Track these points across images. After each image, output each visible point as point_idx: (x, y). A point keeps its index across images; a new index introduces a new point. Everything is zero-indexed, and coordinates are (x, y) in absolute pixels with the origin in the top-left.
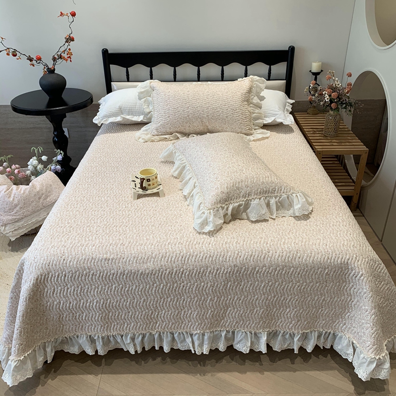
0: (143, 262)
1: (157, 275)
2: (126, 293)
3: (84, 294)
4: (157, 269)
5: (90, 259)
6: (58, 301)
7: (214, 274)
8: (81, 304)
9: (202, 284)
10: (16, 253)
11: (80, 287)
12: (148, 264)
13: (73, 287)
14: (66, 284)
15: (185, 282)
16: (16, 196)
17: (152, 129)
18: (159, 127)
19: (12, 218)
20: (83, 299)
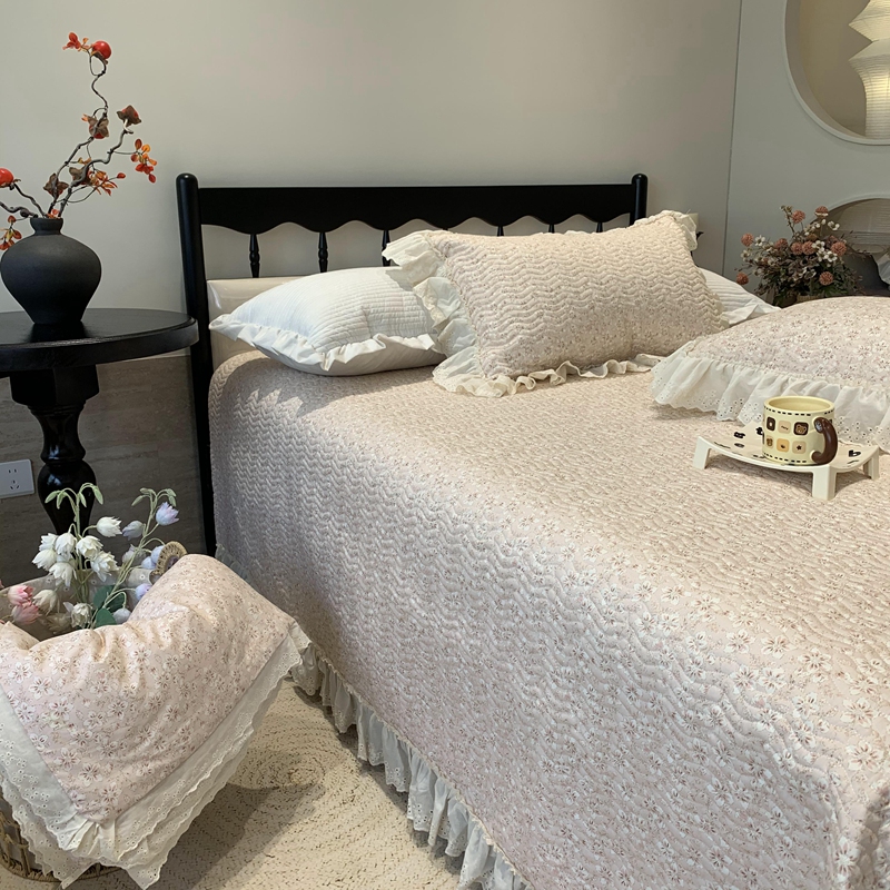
16: (147, 662)
17: (488, 360)
18: (513, 350)
19: (145, 769)
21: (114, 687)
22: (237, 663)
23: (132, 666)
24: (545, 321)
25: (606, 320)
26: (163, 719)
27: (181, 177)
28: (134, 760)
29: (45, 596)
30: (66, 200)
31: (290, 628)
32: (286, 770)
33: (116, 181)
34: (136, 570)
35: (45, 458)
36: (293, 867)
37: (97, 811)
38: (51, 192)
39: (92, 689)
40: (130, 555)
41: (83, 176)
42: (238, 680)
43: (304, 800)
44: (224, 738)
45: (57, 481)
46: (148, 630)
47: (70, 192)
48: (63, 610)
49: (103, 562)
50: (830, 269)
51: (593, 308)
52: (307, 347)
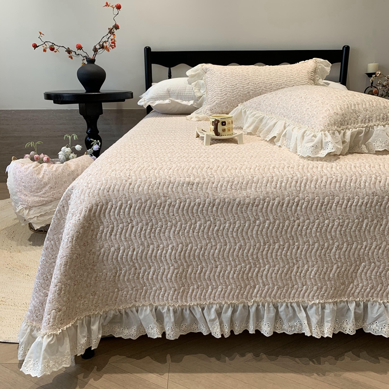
0: (241, 187)
1: (260, 206)
2: (215, 235)
3: (155, 236)
4: (261, 197)
5: (167, 184)
6: (116, 246)
7: (344, 206)
8: (150, 252)
9: (326, 222)
11: (150, 224)
12: (248, 190)
13: (140, 225)
14: (131, 220)
15: (302, 219)
18: (213, 106)
20: (152, 244)
23: (42, 172)
24: (227, 97)
26: (47, 188)
27: (146, 47)
28: (37, 196)
35: (87, 133)
37: (24, 205)
38: (94, 51)
41: (102, 46)
49: (71, 155)
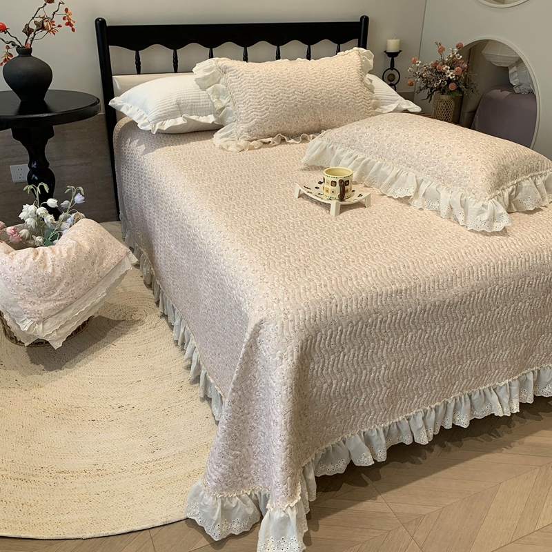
0: (447, 285)
1: (468, 302)
2: (426, 343)
3: (367, 360)
4: (468, 293)
5: (375, 297)
6: (329, 381)
7: (533, 286)
9: (520, 304)
10: (61, 371)
11: (362, 348)
12: (455, 288)
13: (352, 351)
14: (343, 348)
15: (501, 306)
16: (56, 263)
17: (239, 132)
18: (252, 126)
19: (55, 304)
20: (365, 369)
21: (41, 271)
22: (99, 266)
23: (49, 264)
24: (269, 112)
25: (304, 112)
26: (63, 285)
27: (97, 20)
28: (50, 300)
29: (24, 232)
30: (33, 38)
31: (127, 254)
32: (130, 314)
33: (57, 28)
34: (64, 223)
35: (30, 166)
36: (123, 349)
37: (35, 318)
38: (26, 33)
39: (32, 271)
40: (62, 217)
41: (41, 26)
42: (98, 273)
43: (134, 326)
44: (91, 296)
45: (36, 178)
46: (58, 250)
47: (35, 34)
48: (33, 239)
49: (49, 218)
50: (456, 82)
51: (296, 106)
52: (146, 121)
